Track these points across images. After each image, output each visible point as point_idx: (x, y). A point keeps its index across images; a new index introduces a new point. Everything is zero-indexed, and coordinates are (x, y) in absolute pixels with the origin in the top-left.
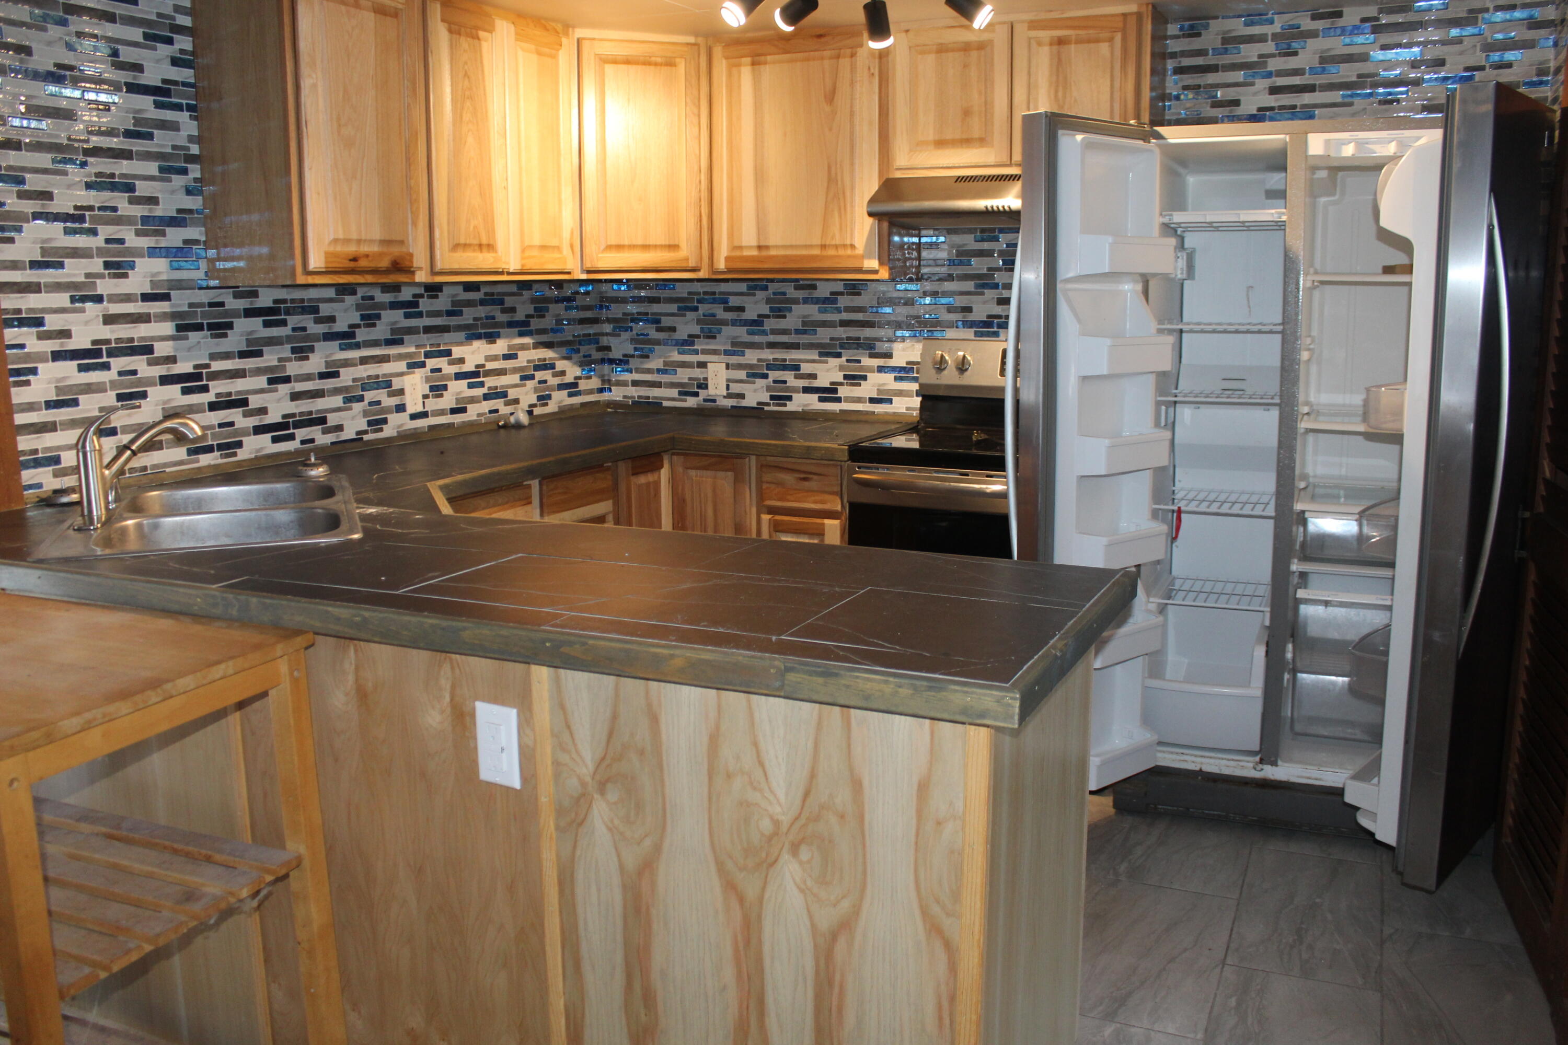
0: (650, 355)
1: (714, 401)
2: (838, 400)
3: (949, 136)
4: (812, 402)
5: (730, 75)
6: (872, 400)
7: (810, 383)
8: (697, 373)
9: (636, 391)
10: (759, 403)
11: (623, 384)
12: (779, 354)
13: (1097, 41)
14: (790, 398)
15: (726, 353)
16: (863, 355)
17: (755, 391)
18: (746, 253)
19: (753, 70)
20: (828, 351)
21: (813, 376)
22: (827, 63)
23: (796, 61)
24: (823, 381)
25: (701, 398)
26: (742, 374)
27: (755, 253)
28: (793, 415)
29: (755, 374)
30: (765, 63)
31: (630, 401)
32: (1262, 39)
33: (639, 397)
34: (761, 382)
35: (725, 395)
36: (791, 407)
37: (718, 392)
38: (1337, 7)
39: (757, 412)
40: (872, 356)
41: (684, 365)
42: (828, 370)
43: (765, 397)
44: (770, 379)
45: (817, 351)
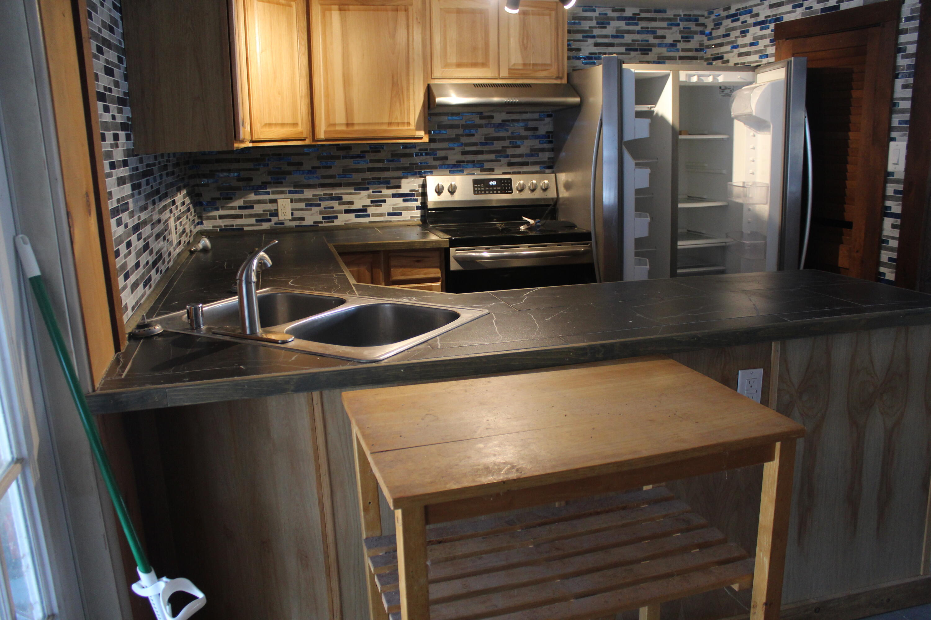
0: (233, 197)
1: (283, 224)
2: (368, 216)
3: (465, 61)
4: (351, 218)
5: (324, 16)
6: (390, 214)
7: (349, 207)
8: (270, 207)
9: (222, 222)
10: (315, 222)
11: (214, 218)
12: (328, 191)
13: (543, 15)
14: (336, 217)
15: (290, 192)
16: (383, 188)
17: (312, 215)
18: (338, 128)
19: (341, 14)
20: (360, 186)
21: (351, 203)
22: (390, 13)
23: (370, 10)
24: (357, 205)
25: (273, 222)
26: (302, 205)
27: (344, 128)
28: (339, 228)
29: (310, 204)
30: (349, 10)
31: (218, 229)
32: (590, 19)
33: (225, 226)
34: (315, 209)
35: (291, 218)
36: (337, 223)
37: (287, 218)
38: (623, 7)
39: (314, 228)
40: (388, 188)
41: (259, 202)
42: (360, 199)
43: (319, 218)
44: (322, 207)
45: (353, 187)
